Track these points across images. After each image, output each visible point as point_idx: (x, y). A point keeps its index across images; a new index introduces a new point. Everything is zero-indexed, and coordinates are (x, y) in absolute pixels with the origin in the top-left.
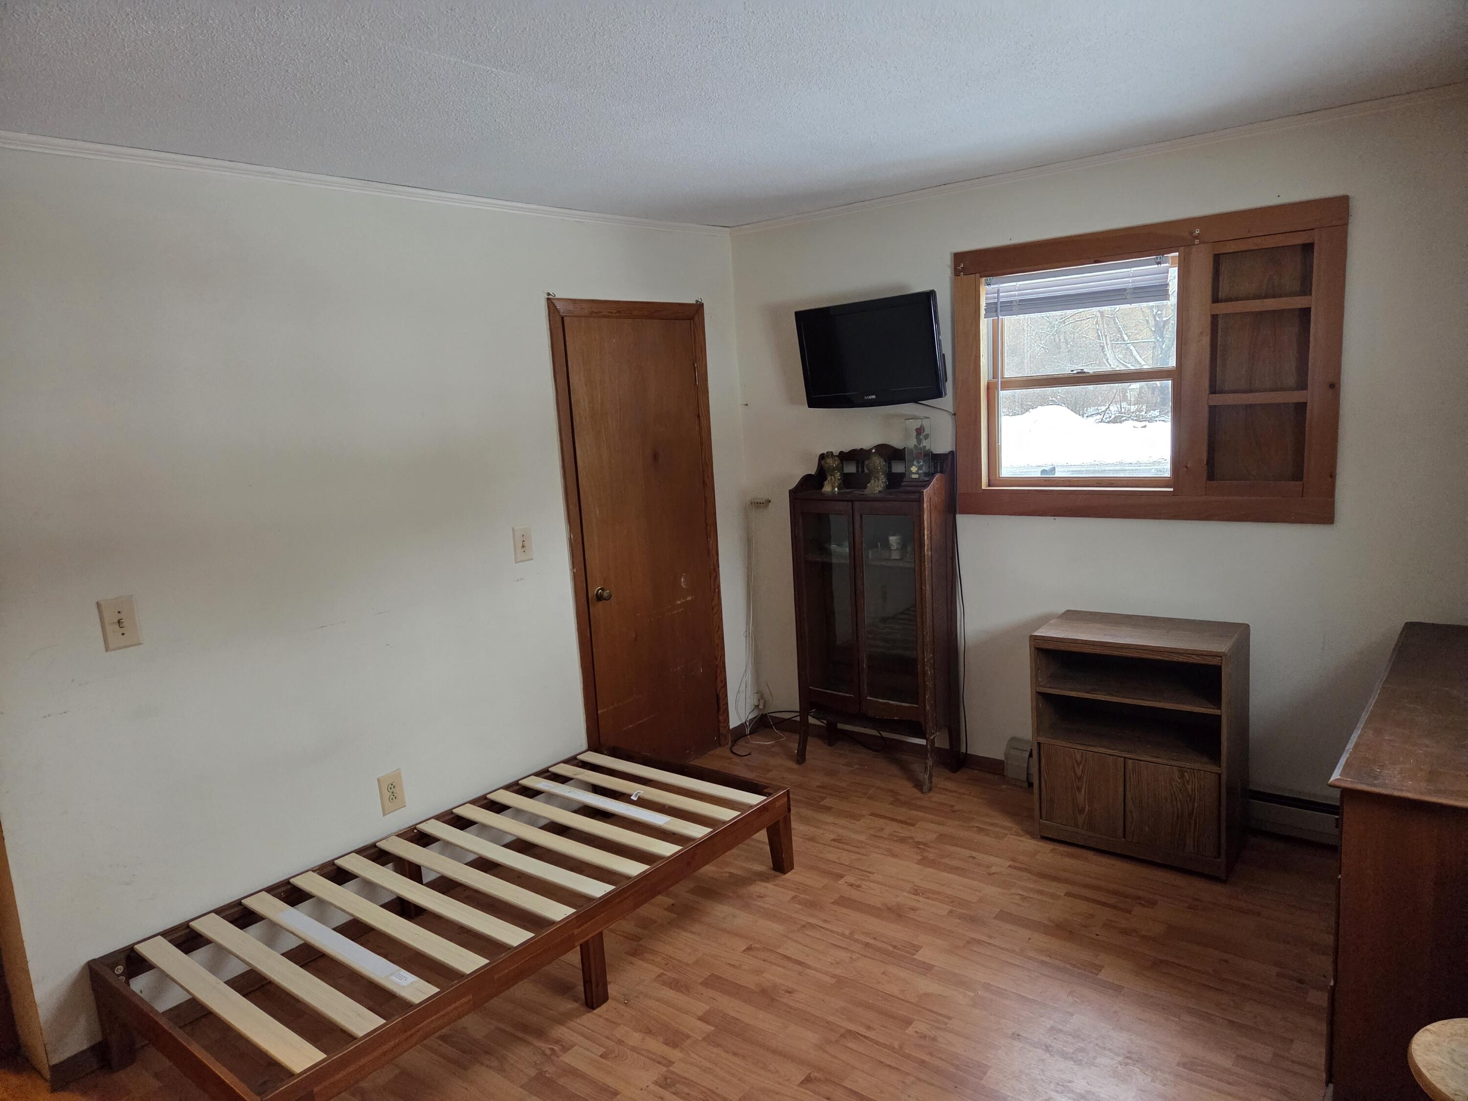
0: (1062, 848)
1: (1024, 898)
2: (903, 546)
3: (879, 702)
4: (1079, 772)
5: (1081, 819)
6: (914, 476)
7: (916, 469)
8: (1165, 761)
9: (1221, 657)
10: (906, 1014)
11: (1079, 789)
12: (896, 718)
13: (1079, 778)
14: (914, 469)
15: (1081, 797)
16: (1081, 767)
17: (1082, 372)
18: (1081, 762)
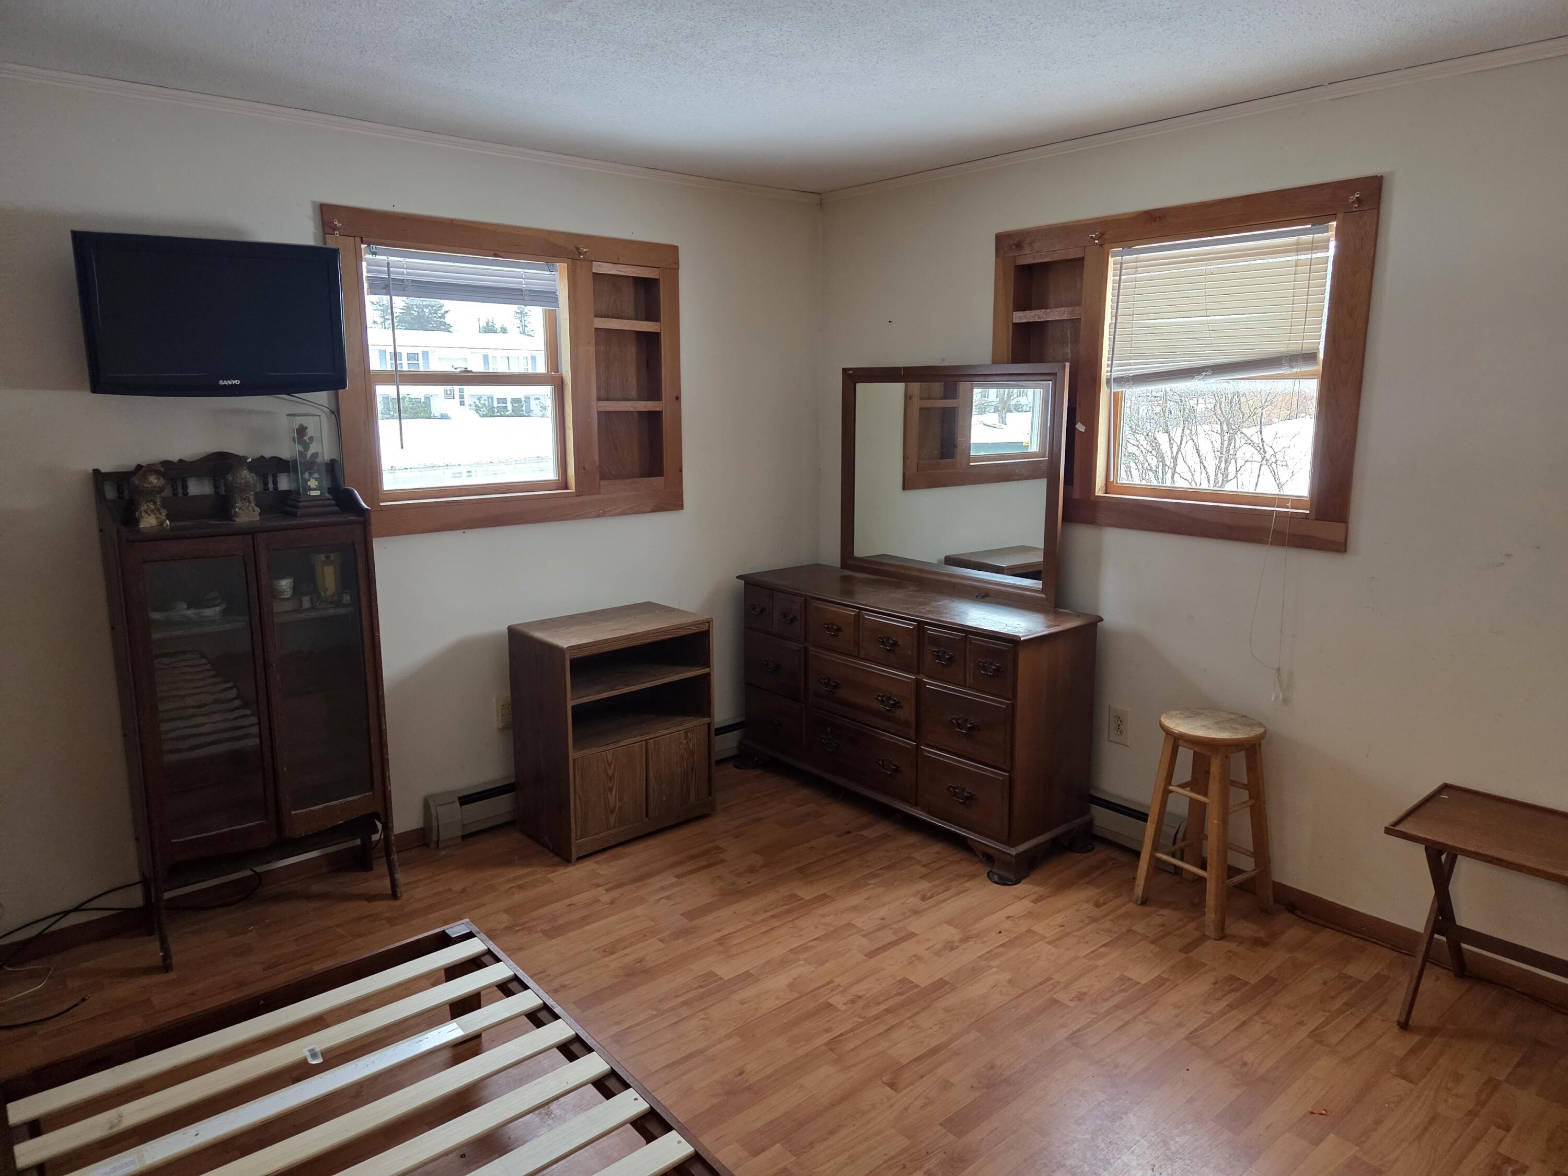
0: (601, 858)
1: (668, 898)
2: (297, 592)
3: (311, 811)
4: (610, 772)
5: (612, 819)
6: (313, 493)
7: (316, 483)
8: (675, 729)
9: (708, 622)
10: (814, 1005)
11: (611, 790)
12: (341, 822)
13: (611, 779)
14: (313, 483)
15: (612, 797)
16: (612, 766)
17: (466, 371)
18: (612, 762)
